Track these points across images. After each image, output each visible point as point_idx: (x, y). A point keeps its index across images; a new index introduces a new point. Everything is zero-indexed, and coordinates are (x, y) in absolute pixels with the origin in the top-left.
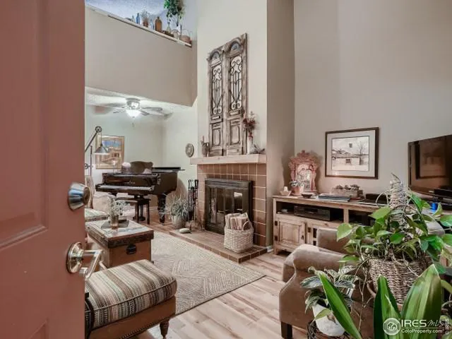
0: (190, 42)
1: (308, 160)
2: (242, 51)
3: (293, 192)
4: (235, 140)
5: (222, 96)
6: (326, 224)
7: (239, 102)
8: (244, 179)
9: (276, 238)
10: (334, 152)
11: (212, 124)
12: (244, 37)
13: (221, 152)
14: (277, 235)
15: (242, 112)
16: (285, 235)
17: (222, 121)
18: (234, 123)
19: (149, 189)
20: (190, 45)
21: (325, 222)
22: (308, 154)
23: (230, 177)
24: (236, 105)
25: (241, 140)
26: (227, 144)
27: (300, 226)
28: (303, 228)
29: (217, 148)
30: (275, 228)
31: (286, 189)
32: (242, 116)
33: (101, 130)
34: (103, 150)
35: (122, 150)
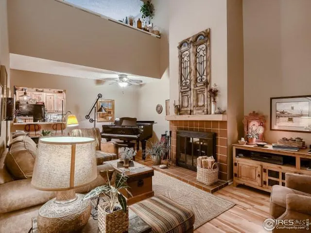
0: (159, 35)
1: (257, 118)
2: (207, 41)
3: (248, 141)
4: (201, 104)
5: (190, 73)
6: (280, 167)
7: (203, 77)
8: (208, 132)
9: (236, 175)
10: (277, 113)
11: (182, 92)
12: (208, 31)
13: (189, 112)
14: (237, 173)
15: (207, 84)
16: (243, 173)
17: (190, 90)
18: (199, 91)
20: (159, 37)
21: (280, 166)
22: (257, 114)
23: (196, 130)
24: (201, 79)
25: (206, 103)
26: (194, 107)
27: (256, 167)
28: (259, 169)
29: (186, 109)
30: (234, 167)
31: (243, 139)
32: (207, 87)
33: (101, 96)
34: (103, 110)
35: (113, 109)
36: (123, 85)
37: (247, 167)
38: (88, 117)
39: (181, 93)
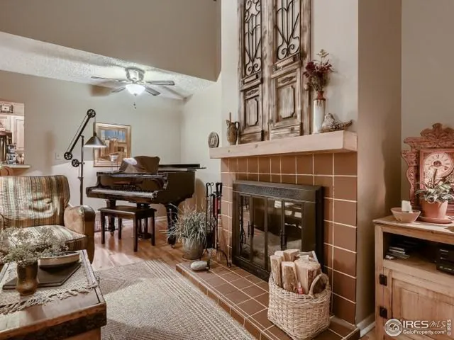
3: (423, 213)
4: (285, 112)
5: (261, 40)
7: (292, 42)
8: (304, 183)
9: (383, 312)
11: (245, 91)
13: (259, 136)
14: (387, 306)
15: (301, 55)
17: (262, 81)
18: (283, 81)
19: (150, 195)
22: (448, 132)
23: (276, 180)
24: (288, 49)
25: (298, 109)
26: (271, 121)
29: (253, 130)
30: (379, 288)
31: (406, 206)
32: (301, 65)
33: (95, 114)
34: (97, 141)
35: (128, 143)
36: (135, 90)
37: (423, 293)
38: (68, 155)
39: (242, 94)
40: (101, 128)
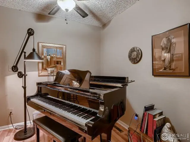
33: (33, 32)
34: (35, 56)
35: (64, 58)
38: (15, 68)
40: (43, 47)
